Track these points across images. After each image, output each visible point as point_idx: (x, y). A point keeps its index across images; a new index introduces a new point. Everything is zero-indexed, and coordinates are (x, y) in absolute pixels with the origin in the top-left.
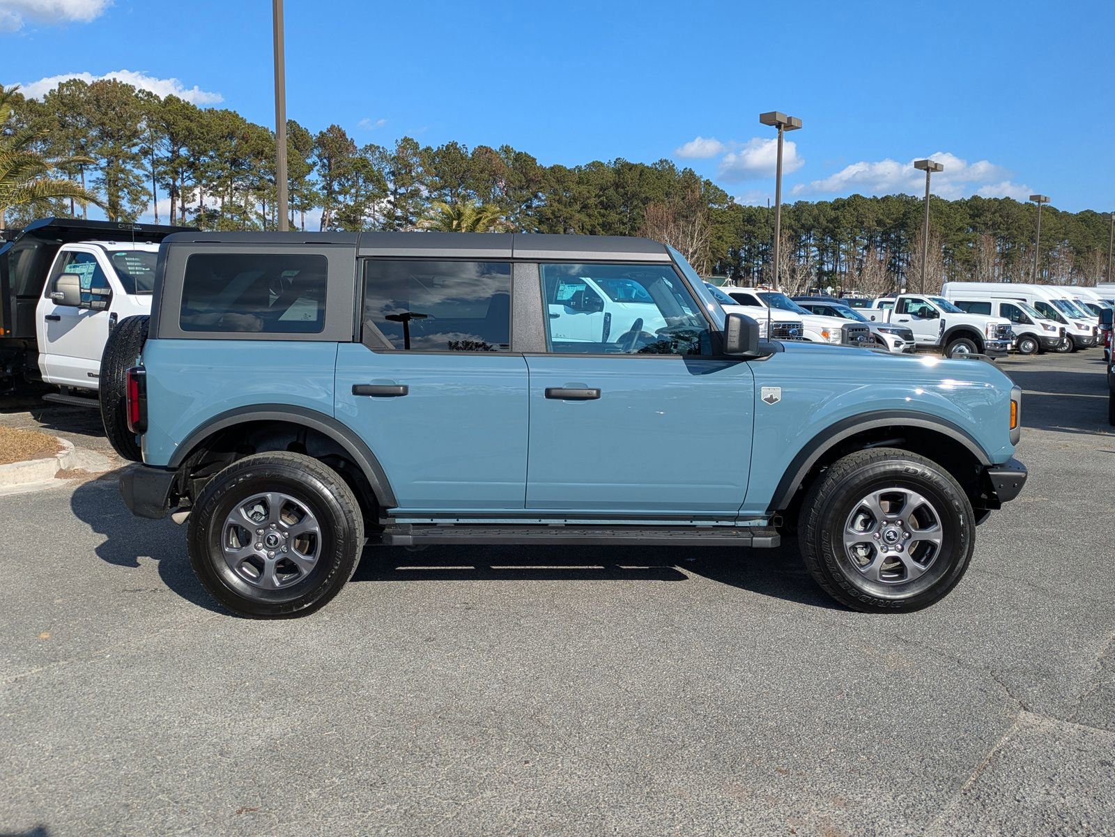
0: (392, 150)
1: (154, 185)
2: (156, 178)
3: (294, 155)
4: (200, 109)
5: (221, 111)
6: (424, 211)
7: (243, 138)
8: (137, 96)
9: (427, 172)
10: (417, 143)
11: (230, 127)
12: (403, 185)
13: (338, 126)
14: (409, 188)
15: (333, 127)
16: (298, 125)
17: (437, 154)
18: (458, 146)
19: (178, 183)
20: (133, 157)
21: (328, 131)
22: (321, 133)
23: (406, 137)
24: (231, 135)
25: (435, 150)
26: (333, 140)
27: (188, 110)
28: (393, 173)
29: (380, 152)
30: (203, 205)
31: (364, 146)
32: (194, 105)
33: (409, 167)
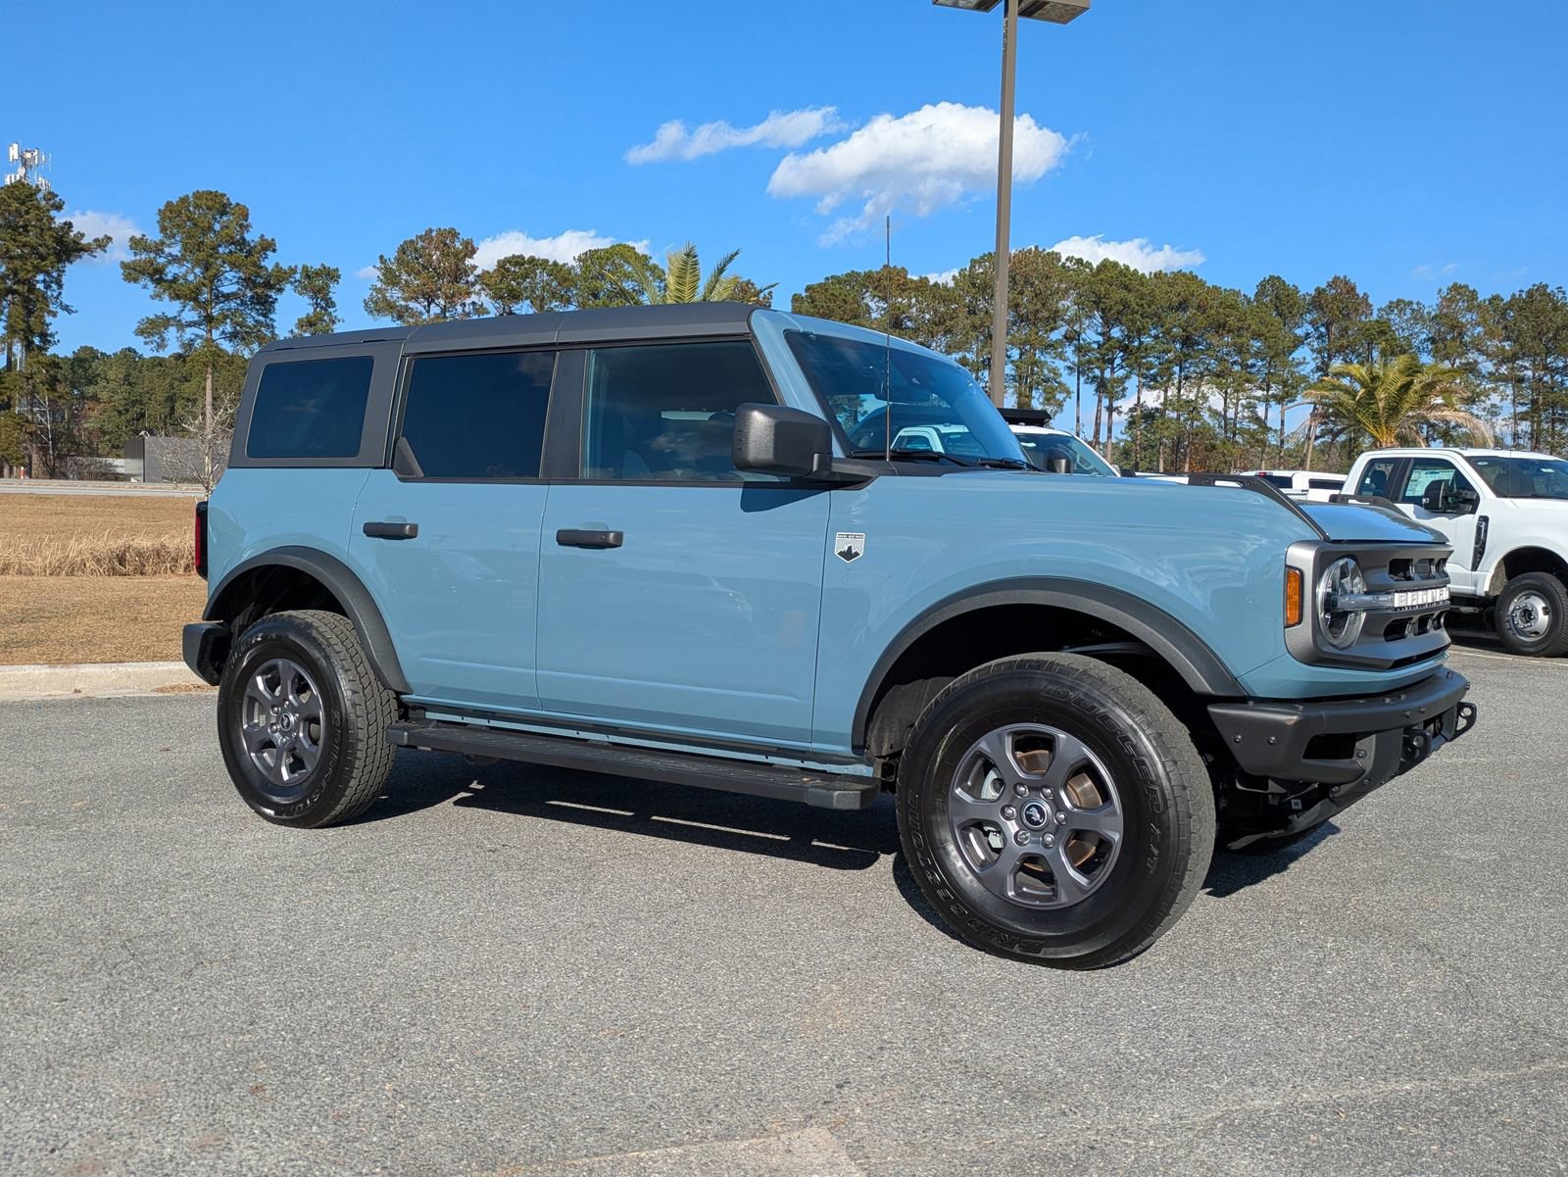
0: (1431, 303)
1: (1078, 379)
2: (1080, 370)
3: (1272, 325)
4: (1143, 274)
5: (1172, 273)
6: (1478, 395)
7: (1199, 307)
8: (1063, 265)
9: (1491, 334)
10: (1474, 291)
11: (1182, 294)
12: (1447, 357)
13: (1345, 277)
14: (1458, 361)
15: (1336, 279)
16: (1284, 281)
17: (1510, 306)
18: (1549, 290)
19: (1107, 374)
20: (1052, 346)
21: (1329, 285)
22: (1317, 289)
23: (1455, 284)
24: (1182, 306)
25: (1507, 299)
26: (1334, 298)
27: (1126, 277)
28: (1433, 340)
29: (1414, 310)
30: (1141, 402)
31: (1387, 304)
32: (1135, 270)
33: (1458, 329)
